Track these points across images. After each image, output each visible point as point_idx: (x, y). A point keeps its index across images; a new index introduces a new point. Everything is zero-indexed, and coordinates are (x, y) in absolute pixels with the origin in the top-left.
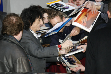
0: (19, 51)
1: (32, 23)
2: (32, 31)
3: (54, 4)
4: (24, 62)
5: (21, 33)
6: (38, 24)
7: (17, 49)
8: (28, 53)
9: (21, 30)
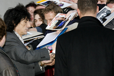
0: (4, 60)
1: (17, 24)
2: (17, 35)
3: (46, 3)
4: (12, 74)
5: (4, 38)
6: (24, 26)
7: (2, 58)
8: (14, 58)
9: (4, 35)
